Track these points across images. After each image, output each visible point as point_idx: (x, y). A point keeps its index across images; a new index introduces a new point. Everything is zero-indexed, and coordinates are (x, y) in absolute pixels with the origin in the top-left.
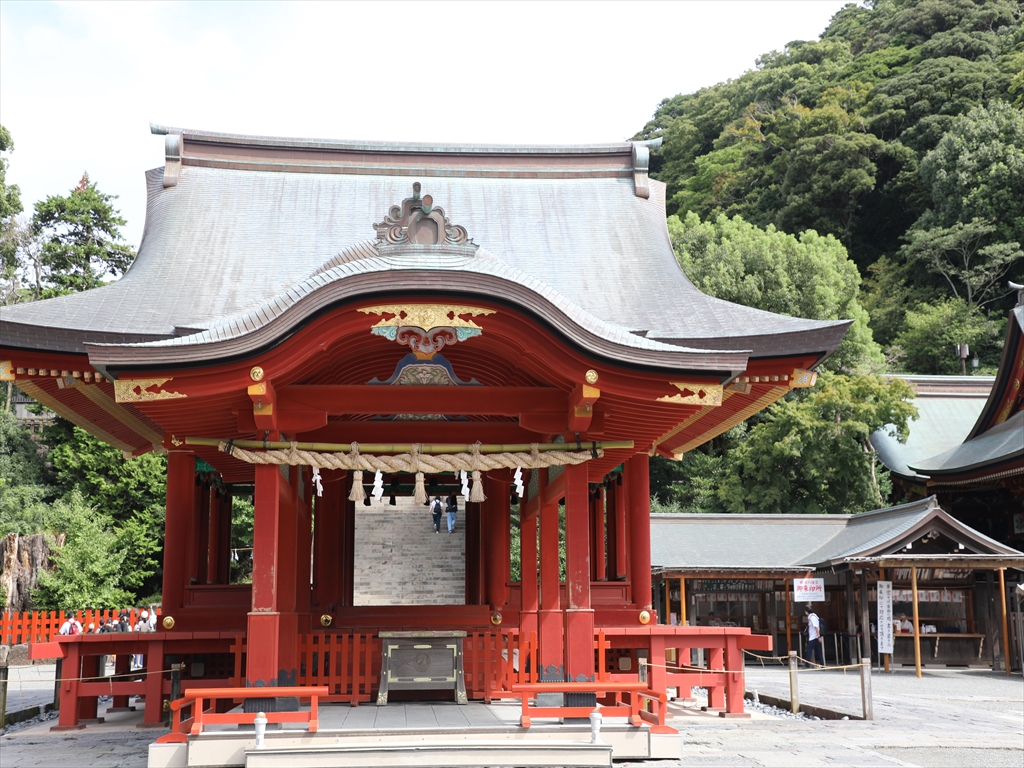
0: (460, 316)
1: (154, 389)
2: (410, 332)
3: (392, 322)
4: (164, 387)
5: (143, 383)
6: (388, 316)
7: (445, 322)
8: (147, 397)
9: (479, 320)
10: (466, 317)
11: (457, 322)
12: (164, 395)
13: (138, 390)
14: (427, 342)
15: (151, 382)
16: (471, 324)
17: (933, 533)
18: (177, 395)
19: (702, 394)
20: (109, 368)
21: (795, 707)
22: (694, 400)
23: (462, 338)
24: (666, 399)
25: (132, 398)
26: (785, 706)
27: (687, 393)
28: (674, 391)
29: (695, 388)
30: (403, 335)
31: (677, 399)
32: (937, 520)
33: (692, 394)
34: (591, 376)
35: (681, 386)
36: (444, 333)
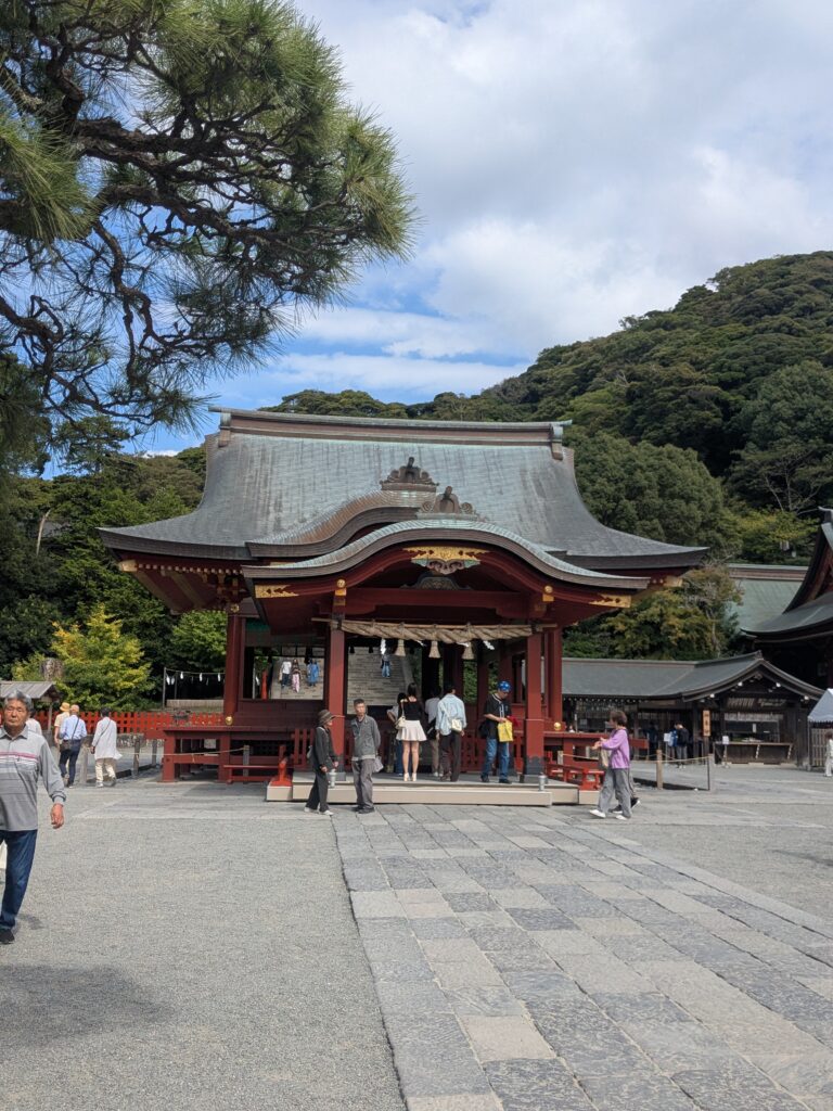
0: (467, 554)
1: (279, 591)
2: (435, 562)
3: (424, 556)
4: (285, 590)
5: (273, 588)
6: (422, 553)
7: (459, 557)
8: (274, 595)
9: (478, 556)
10: (471, 554)
11: (465, 557)
12: (285, 594)
13: (269, 591)
14: (446, 568)
15: (278, 587)
16: (474, 558)
17: (758, 675)
18: (292, 594)
19: (618, 601)
20: (254, 579)
21: (660, 784)
22: (613, 604)
23: (468, 566)
24: (596, 603)
25: (267, 595)
26: (653, 784)
27: (608, 600)
28: (600, 599)
29: (614, 597)
30: (431, 564)
31: (602, 603)
32: (761, 668)
33: (611, 600)
34: (548, 589)
35: (605, 596)
36: (456, 563)
